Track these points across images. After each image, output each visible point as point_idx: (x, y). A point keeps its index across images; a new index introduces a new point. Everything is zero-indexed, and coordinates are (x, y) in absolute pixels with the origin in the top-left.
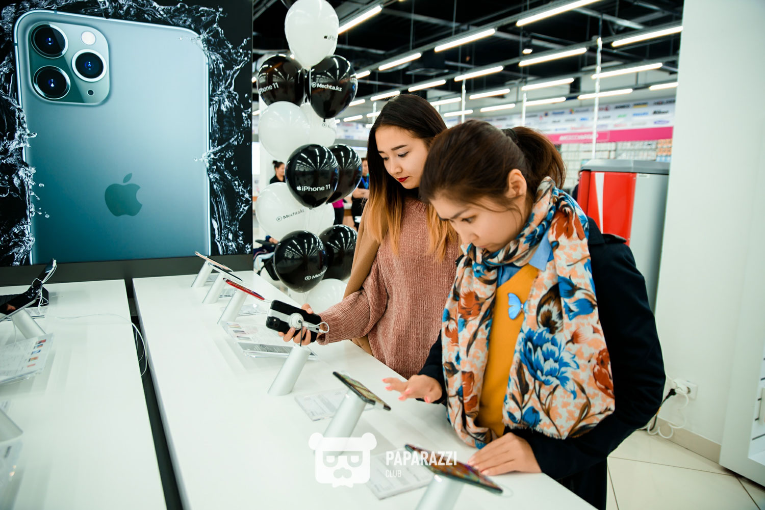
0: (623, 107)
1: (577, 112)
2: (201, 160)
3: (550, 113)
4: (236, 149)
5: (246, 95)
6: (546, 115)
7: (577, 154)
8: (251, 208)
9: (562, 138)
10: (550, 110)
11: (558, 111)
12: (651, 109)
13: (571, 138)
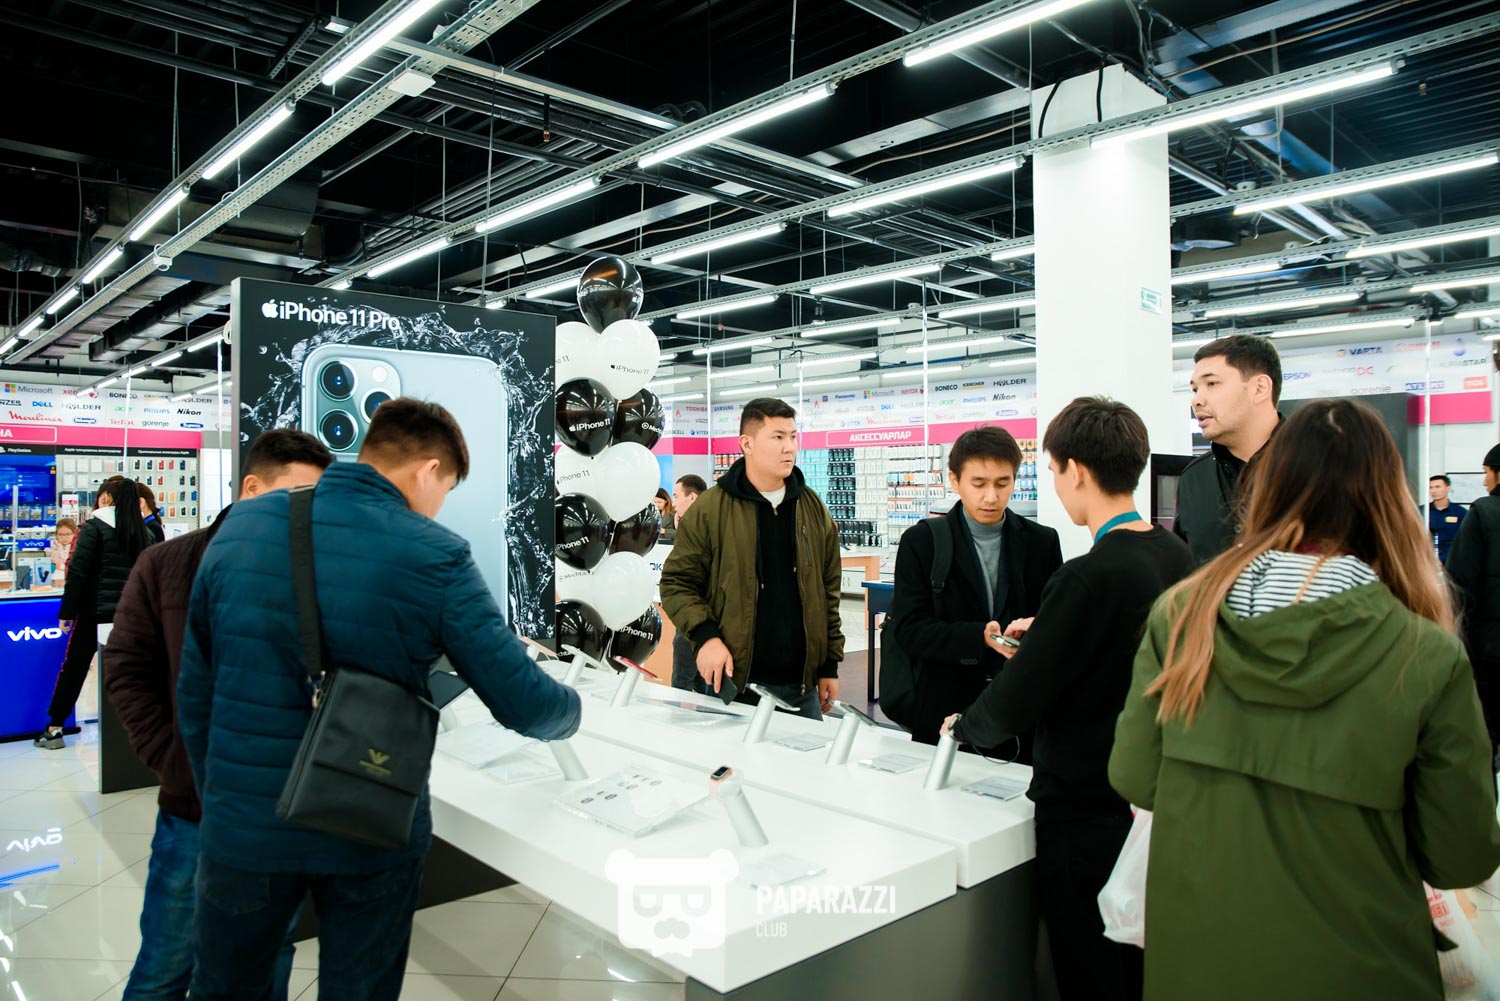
0: (947, 388)
1: (875, 394)
2: (499, 519)
3: (831, 396)
4: (537, 504)
5: (548, 437)
6: (825, 399)
7: (879, 463)
8: (553, 581)
9: (852, 438)
10: (830, 391)
11: (846, 395)
12: (989, 392)
13: (868, 437)
